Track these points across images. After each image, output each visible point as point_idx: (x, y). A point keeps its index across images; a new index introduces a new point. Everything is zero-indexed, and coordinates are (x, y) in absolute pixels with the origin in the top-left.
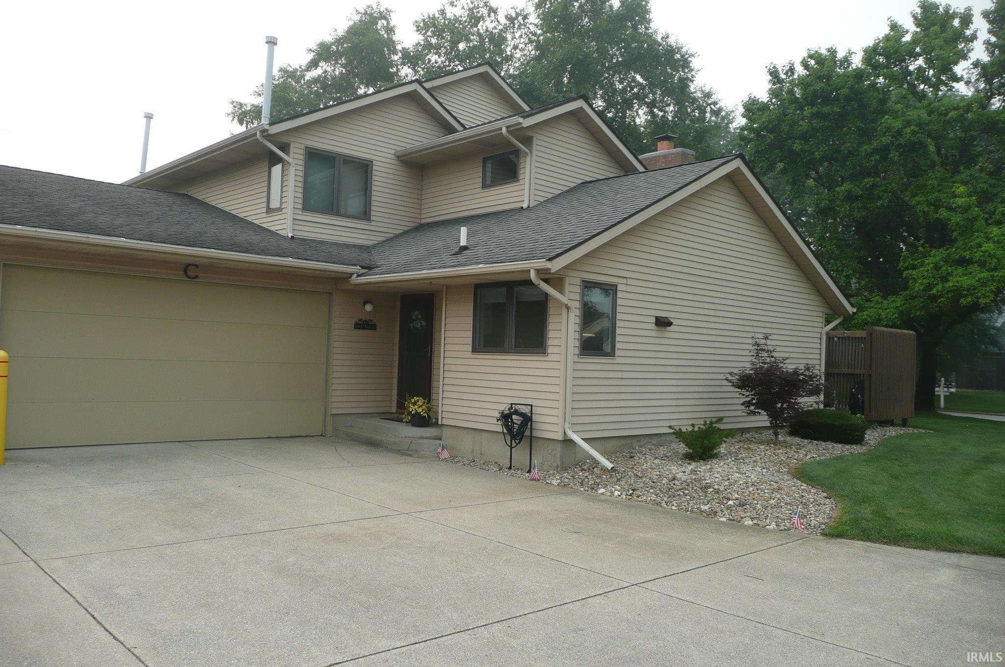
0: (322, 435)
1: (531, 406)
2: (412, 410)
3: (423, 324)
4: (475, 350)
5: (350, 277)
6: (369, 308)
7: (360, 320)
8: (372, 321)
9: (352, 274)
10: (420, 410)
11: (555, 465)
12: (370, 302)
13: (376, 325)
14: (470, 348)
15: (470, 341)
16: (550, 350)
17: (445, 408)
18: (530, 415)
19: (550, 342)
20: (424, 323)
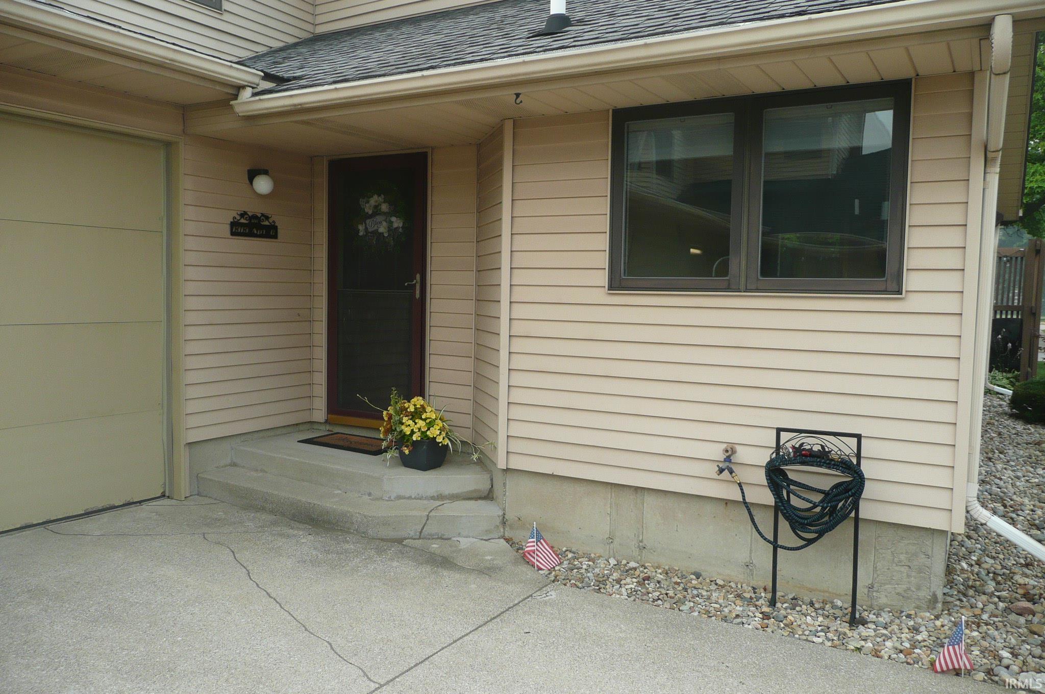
0: (163, 496)
1: (859, 437)
2: (413, 432)
3: (395, 225)
4: (616, 284)
5: (236, 97)
6: (263, 185)
7: (243, 215)
8: (267, 218)
9: (240, 88)
10: (433, 432)
11: (925, 594)
12: (266, 172)
13: (275, 228)
14: (602, 278)
15: (604, 260)
16: (911, 281)
17: (517, 429)
18: (854, 461)
19: (912, 260)
20: (397, 223)
